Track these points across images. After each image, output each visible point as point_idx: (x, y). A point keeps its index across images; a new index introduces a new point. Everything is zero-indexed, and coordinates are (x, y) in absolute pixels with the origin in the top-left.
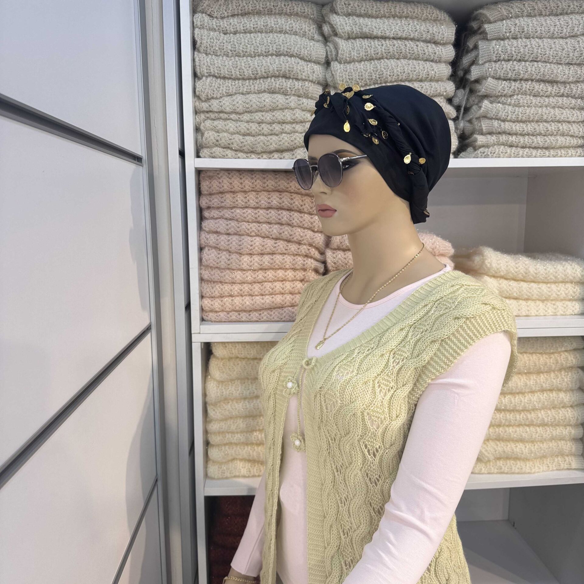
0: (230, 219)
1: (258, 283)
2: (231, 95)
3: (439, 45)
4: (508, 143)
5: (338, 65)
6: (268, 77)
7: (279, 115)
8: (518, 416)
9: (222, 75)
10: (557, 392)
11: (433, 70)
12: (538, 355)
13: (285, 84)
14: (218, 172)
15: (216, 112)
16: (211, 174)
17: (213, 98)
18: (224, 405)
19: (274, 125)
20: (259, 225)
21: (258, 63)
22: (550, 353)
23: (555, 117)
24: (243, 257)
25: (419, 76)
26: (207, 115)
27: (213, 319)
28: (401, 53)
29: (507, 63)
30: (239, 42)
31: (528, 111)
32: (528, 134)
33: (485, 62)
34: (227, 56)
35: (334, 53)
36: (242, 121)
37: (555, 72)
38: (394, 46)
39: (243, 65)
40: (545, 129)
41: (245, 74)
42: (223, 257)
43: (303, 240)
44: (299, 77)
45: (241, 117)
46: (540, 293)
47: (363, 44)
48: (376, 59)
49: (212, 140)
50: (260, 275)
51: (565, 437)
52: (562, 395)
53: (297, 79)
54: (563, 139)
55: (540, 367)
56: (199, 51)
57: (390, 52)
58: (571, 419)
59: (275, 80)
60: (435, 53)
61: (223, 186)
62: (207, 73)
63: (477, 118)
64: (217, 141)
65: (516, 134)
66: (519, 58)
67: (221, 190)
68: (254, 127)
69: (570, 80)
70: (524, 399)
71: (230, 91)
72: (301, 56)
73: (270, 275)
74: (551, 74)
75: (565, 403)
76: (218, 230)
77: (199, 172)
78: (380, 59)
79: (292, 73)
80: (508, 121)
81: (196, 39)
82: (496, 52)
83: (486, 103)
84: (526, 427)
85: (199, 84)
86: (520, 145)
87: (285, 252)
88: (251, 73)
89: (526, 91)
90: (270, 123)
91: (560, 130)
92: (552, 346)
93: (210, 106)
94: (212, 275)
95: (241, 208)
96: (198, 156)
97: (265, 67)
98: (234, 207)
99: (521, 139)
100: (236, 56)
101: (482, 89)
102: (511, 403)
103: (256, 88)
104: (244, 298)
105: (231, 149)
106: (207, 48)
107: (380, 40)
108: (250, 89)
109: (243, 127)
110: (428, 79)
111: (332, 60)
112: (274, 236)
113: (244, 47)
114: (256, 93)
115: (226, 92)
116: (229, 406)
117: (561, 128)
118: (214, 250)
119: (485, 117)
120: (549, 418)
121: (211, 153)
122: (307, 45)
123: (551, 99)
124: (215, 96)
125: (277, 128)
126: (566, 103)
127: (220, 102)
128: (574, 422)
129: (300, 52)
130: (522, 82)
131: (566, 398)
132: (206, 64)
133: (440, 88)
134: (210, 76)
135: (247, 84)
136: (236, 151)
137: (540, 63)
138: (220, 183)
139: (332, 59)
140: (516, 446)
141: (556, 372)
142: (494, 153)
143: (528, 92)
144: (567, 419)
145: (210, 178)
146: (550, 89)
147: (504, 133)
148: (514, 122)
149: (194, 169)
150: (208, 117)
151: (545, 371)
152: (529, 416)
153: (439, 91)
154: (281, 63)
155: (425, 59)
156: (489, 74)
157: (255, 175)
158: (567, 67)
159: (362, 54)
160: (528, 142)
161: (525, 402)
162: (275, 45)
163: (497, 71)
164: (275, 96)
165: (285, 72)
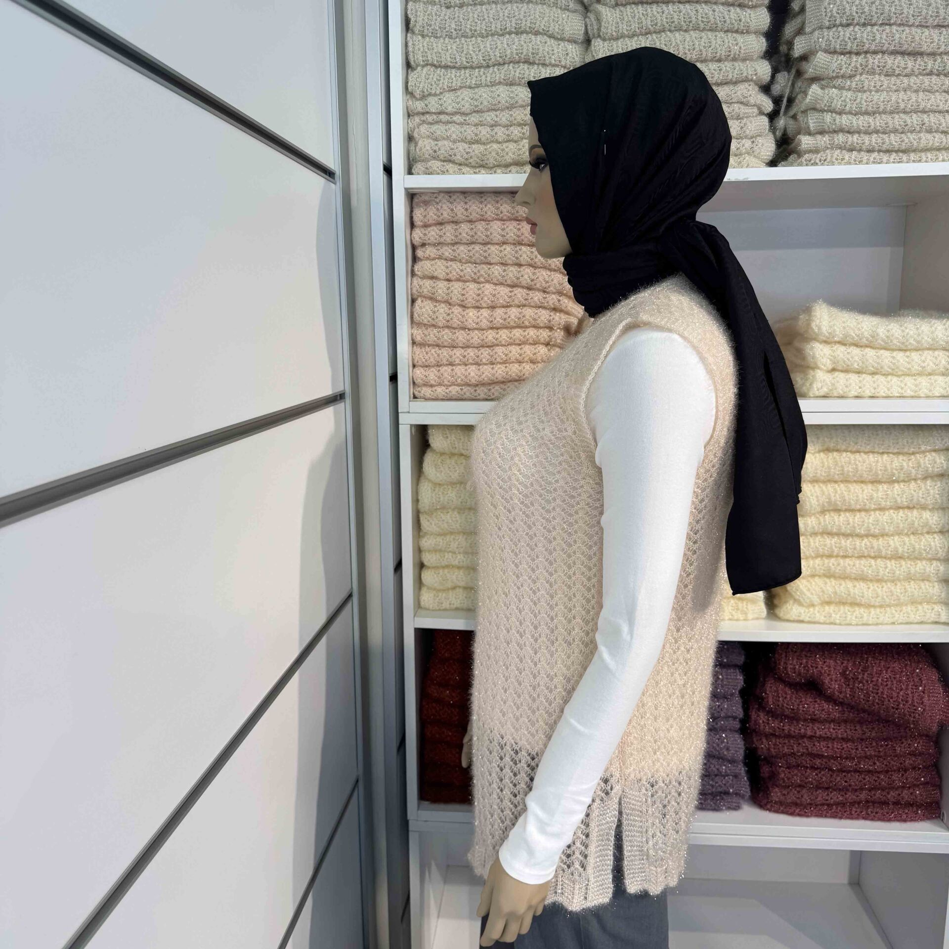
0: (452, 260)
1: (488, 347)
2: (455, 90)
3: (746, 9)
4: (847, 146)
5: (601, 43)
6: (504, 64)
7: (519, 115)
8: (858, 543)
9: (443, 63)
10: (920, 510)
11: (737, 44)
12: (891, 455)
13: (527, 72)
14: (435, 195)
15: (435, 113)
16: (427, 198)
17: (430, 95)
18: (442, 515)
19: (512, 128)
21: (491, 45)
22: (909, 454)
23: (918, 106)
24: (467, 311)
25: (716, 53)
26: (423, 118)
27: (428, 395)
28: (690, 22)
29: (845, 29)
30: (466, 18)
31: (876, 97)
32: (877, 132)
33: (814, 30)
34: (451, 37)
35: (596, 27)
36: (469, 124)
37: (917, 38)
38: (680, 12)
39: (471, 48)
40: (902, 123)
41: (474, 60)
42: (442, 311)
43: (549, 287)
44: (547, 62)
46: (894, 364)
47: (636, 11)
48: (655, 32)
49: (427, 150)
50: (490, 335)
51: (929, 576)
52: (926, 515)
53: (544, 65)
54: (929, 136)
55: (892, 472)
56: (413, 33)
57: (673, 22)
58: (939, 549)
59: (513, 67)
60: (740, 20)
61: (442, 214)
62: (423, 61)
63: (802, 112)
64: (435, 151)
65: (859, 132)
66: (863, 21)
67: (440, 219)
68: (484, 132)
69: (941, 50)
70: (869, 519)
71: (454, 84)
72: (550, 32)
73: (504, 337)
74: (912, 42)
75: (931, 527)
76: (435, 274)
77: (412, 196)
78: (659, 32)
79: (537, 57)
80: (845, 113)
81: (410, 16)
82: (829, 15)
83: (815, 89)
84: (870, 560)
85: (413, 76)
86: (864, 147)
87: (524, 303)
88: (481, 58)
89: (872, 68)
90: (507, 126)
91: (924, 124)
92: (912, 443)
93: (426, 106)
94: (426, 336)
95: (467, 244)
96: (410, 172)
97: (500, 50)
98: (456, 243)
99: (866, 138)
100: (462, 36)
101: (810, 70)
102: (849, 524)
103: (488, 79)
104: (467, 367)
105: (453, 162)
106: (423, 27)
107: (661, 5)
108: (481, 80)
109: (469, 132)
110: (730, 58)
111: (594, 37)
112: (509, 282)
113: (473, 24)
114: (488, 86)
115: (447, 87)
116: (448, 517)
117: (926, 120)
118: (429, 302)
119: (814, 109)
120: (906, 547)
121: (427, 168)
122: (558, 17)
123: (913, 79)
125: (516, 132)
126: (935, 84)
127: (440, 99)
128: (944, 555)
129: (549, 27)
130: (868, 55)
131: (932, 519)
132: (422, 50)
133: (747, 69)
134: (427, 65)
135: (476, 74)
136: (460, 165)
137: (894, 27)
138: (438, 210)
139: (594, 35)
140: (855, 586)
141: (919, 482)
142: (825, 160)
143: (878, 71)
144: (933, 549)
145: (426, 203)
146: (910, 64)
147: (841, 130)
148: (855, 115)
149: (404, 190)
150: (424, 121)
151: (902, 479)
152: (875, 543)
153: (745, 74)
154: (523, 43)
155: (726, 29)
156: (820, 46)
157: (486, 197)
158: (937, 31)
159: (635, 26)
160: (877, 143)
161: (869, 523)
162: (514, 20)
163: (831, 41)
164: (514, 88)
165: (527, 55)
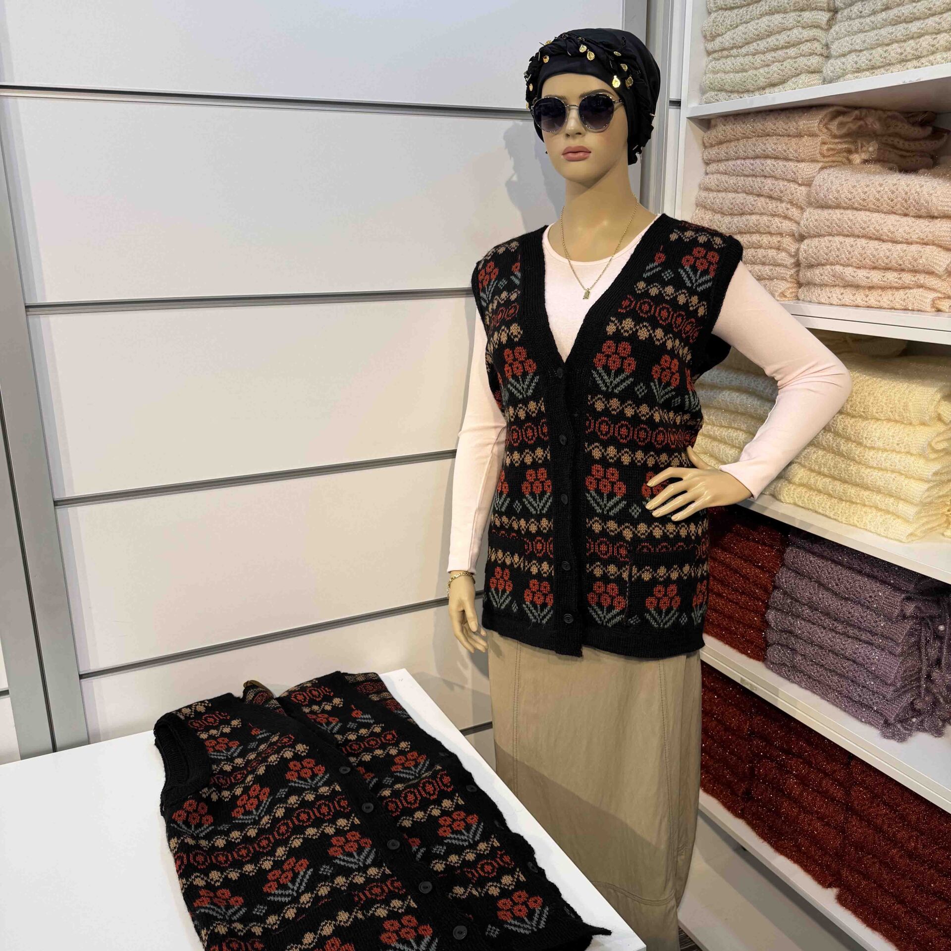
0: (726, 174)
2: (735, 27)
9: (729, 6)
15: (719, 51)
19: (767, 54)
20: (745, 178)
24: (724, 217)
26: (714, 55)
42: (707, 217)
43: (783, 196)
45: (739, 50)
61: (719, 135)
62: (715, 7)
64: (711, 84)
71: (735, 23)
76: (711, 186)
87: (762, 211)
90: (764, 53)
93: (715, 45)
95: (733, 159)
98: (727, 159)
112: (755, 192)
115: (731, 26)
124: (719, 32)
125: (769, 56)
127: (724, 38)
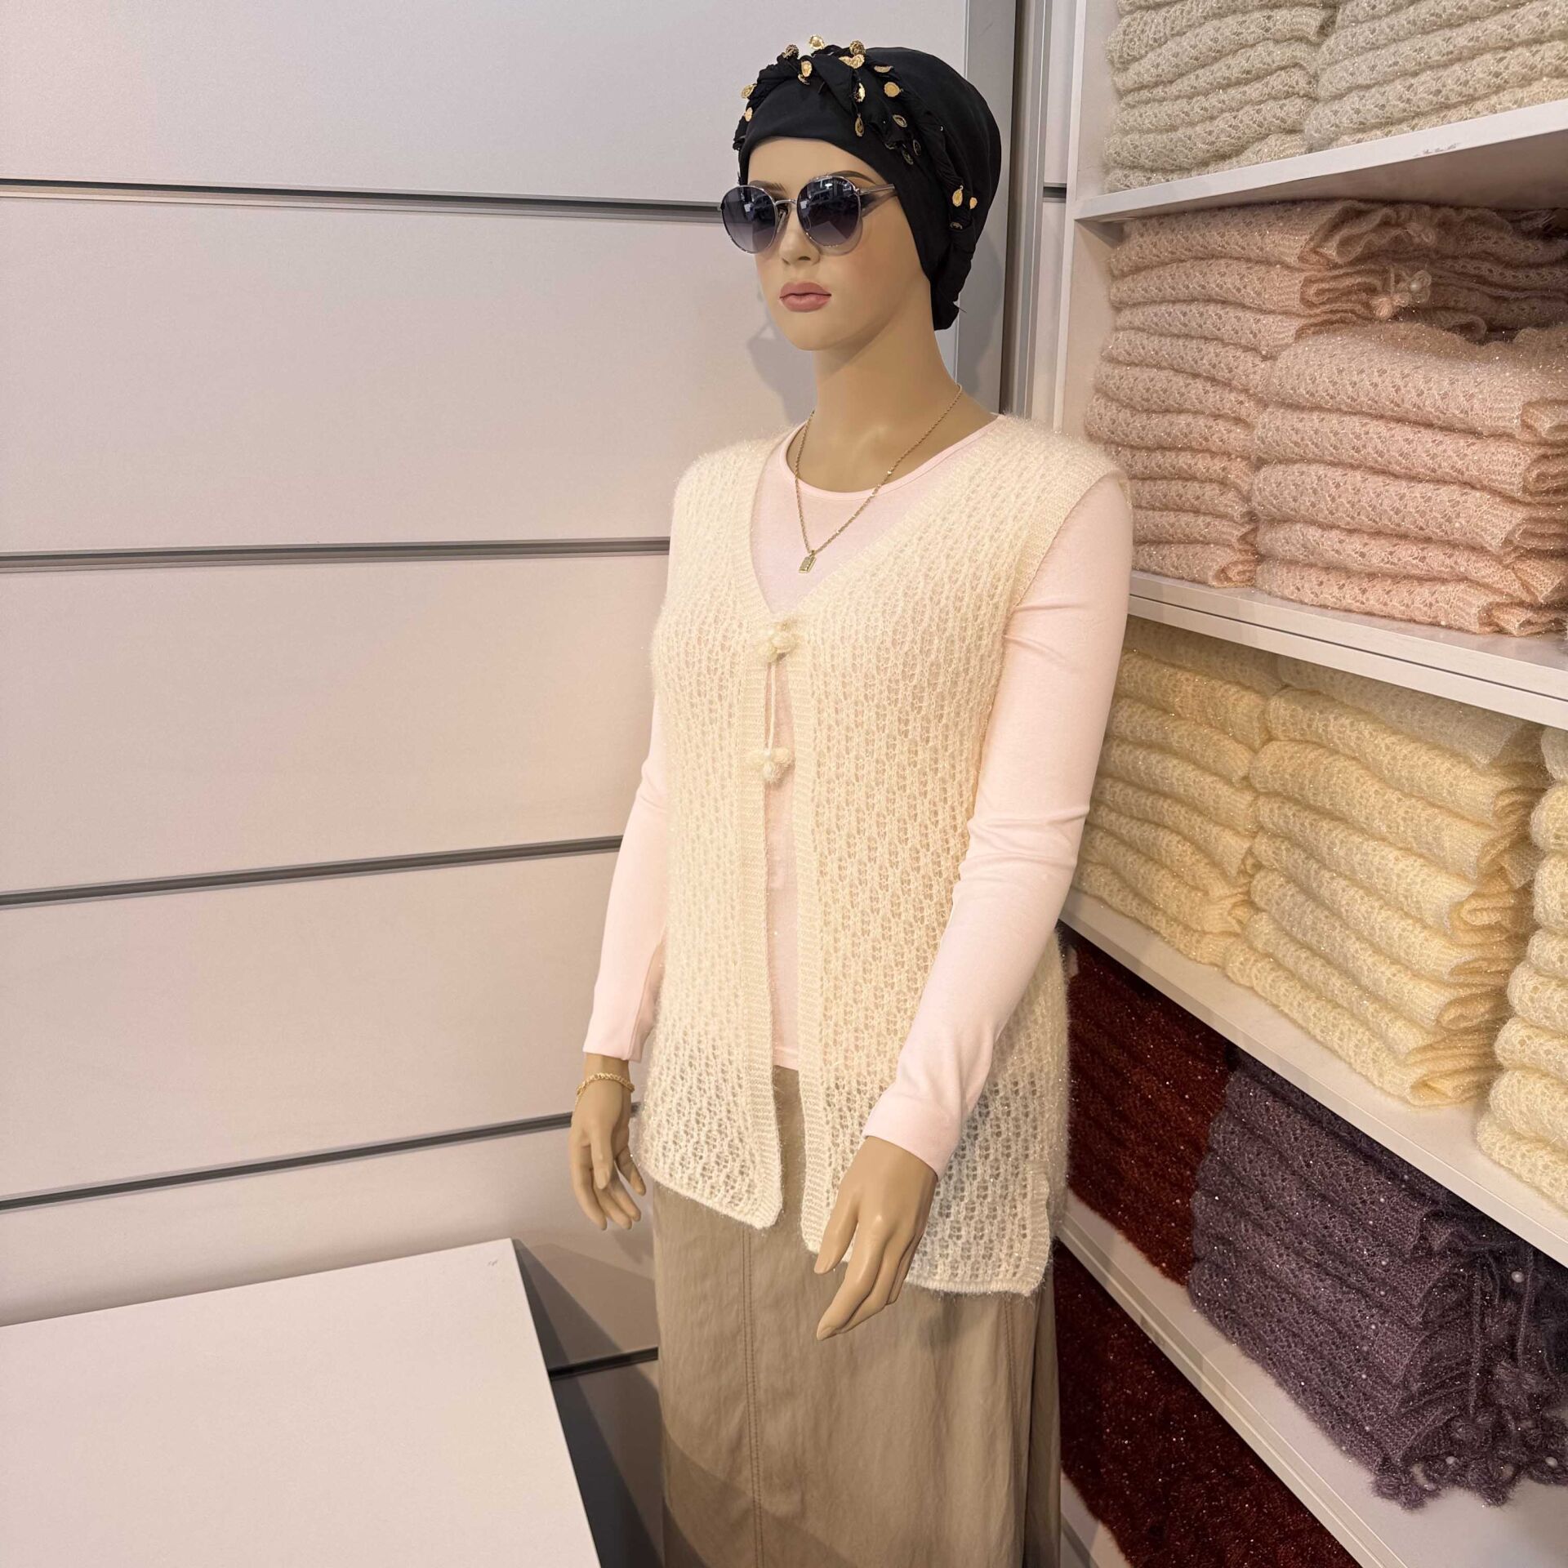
1: (1164, 478)
2: (1163, 44)
7: (1219, 71)
15: (1135, 90)
17: (1135, 59)
19: (1211, 96)
20: (1173, 341)
26: (1127, 100)
36: (1167, 100)
45: (1167, 89)
49: (1111, 154)
61: (1133, 255)
68: (1180, 109)
71: (1161, 35)
90: (1206, 93)
93: (1127, 78)
95: (1154, 302)
98: (1146, 302)
103: (1200, 13)
105: (1143, 168)
108: (1192, 17)
109: (1165, 112)
114: (1201, 25)
115: (1155, 40)
124: (1135, 53)
127: (1140, 65)
136: (1152, 171)
